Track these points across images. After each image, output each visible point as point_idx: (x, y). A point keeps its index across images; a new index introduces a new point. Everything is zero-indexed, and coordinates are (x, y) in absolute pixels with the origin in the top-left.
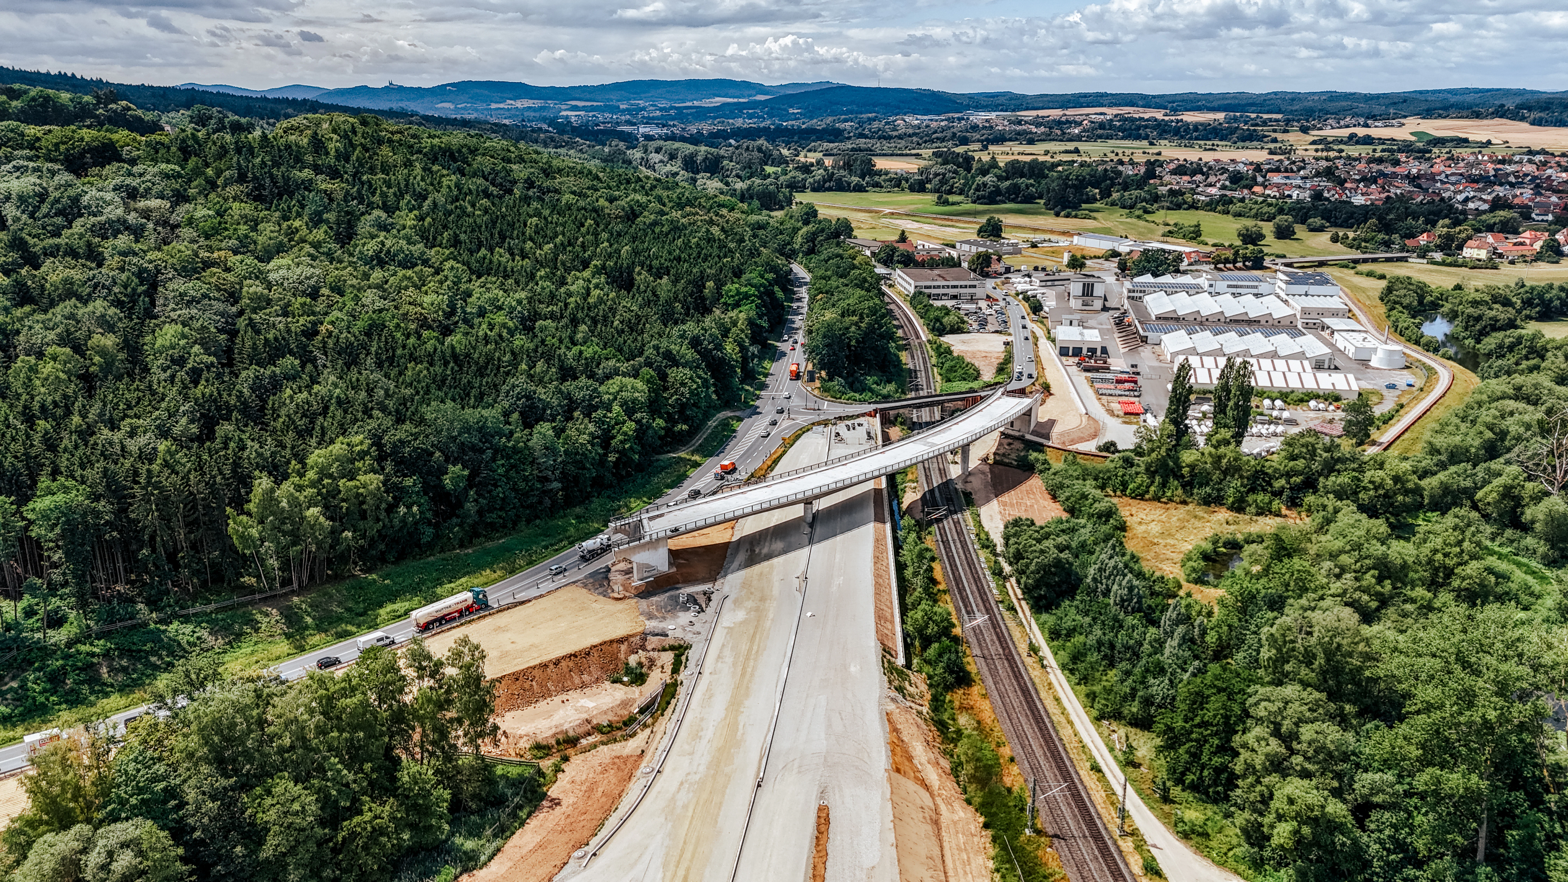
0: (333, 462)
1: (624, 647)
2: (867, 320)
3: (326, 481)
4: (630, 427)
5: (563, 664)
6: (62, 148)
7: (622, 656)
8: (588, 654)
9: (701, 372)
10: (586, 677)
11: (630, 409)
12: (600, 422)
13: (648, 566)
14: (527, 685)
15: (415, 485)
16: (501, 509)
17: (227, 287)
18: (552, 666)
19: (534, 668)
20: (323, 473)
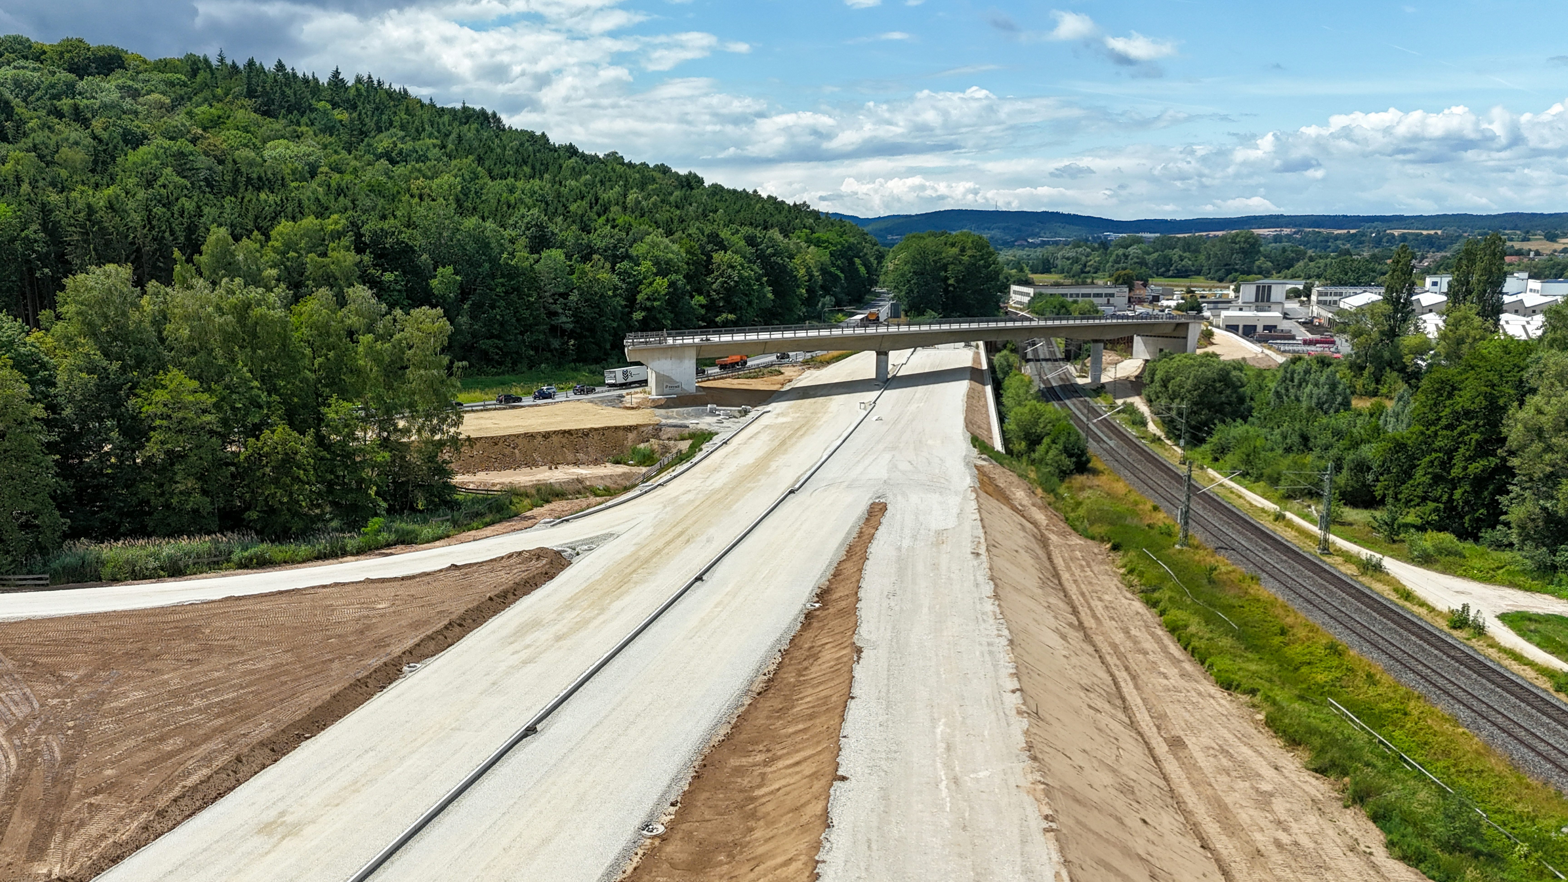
0: (301, 238)
1: (631, 436)
2: (969, 252)
3: (292, 254)
4: (661, 284)
5: (555, 439)
6: (67, 56)
7: (629, 443)
8: (587, 435)
9: (755, 267)
10: (581, 456)
11: (663, 268)
12: (624, 275)
13: (669, 379)
14: (507, 451)
15: (396, 282)
16: (498, 337)
17: (218, 153)
18: (540, 438)
19: (518, 436)
20: (289, 245)
